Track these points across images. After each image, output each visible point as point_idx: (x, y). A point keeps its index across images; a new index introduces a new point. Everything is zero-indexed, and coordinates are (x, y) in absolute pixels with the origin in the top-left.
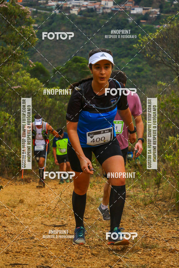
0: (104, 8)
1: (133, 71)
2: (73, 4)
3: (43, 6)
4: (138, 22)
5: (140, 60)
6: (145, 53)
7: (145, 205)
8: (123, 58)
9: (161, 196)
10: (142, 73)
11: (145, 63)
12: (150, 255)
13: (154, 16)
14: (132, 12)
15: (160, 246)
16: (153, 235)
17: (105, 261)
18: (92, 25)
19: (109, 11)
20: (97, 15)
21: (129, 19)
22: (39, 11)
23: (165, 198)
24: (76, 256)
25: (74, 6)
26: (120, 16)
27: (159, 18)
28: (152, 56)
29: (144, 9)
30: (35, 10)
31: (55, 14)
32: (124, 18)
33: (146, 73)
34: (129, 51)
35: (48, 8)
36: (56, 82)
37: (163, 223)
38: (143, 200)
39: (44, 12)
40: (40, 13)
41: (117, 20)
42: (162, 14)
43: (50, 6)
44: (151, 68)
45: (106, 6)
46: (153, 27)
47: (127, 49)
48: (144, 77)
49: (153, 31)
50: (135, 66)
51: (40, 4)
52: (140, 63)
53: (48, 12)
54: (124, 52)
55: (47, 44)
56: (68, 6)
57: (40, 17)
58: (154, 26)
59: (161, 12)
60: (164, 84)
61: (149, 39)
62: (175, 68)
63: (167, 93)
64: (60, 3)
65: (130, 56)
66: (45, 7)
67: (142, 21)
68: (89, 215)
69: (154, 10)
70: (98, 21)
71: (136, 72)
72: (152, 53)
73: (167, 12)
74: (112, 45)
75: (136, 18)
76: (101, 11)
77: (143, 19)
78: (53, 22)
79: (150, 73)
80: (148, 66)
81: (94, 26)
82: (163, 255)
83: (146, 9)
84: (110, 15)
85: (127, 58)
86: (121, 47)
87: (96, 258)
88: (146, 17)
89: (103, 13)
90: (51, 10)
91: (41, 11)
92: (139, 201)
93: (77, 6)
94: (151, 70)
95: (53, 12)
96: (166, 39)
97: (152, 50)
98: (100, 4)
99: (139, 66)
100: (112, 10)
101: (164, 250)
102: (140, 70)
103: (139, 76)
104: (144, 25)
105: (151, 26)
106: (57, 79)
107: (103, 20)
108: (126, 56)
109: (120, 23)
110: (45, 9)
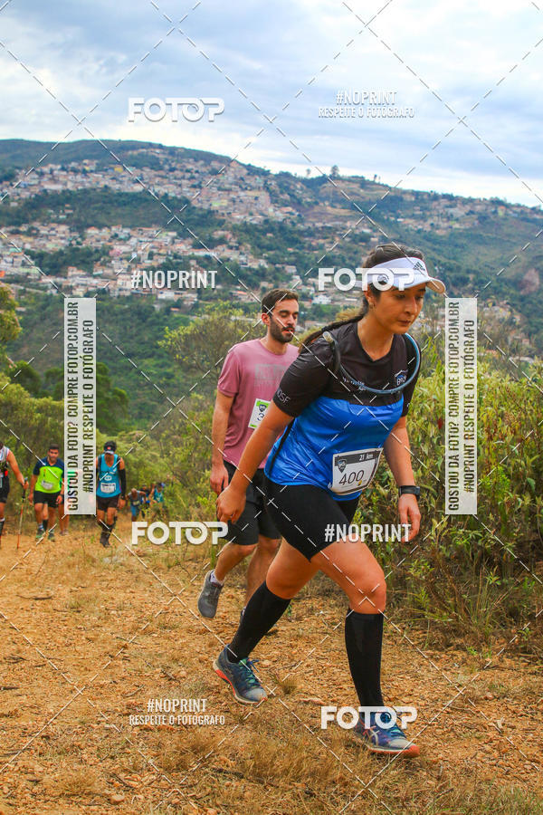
0: (120, 290)
1: (160, 377)
2: (77, 281)
3: (35, 283)
4: (168, 311)
5: (169, 362)
6: (174, 353)
7: (169, 567)
8: (146, 358)
9: (192, 554)
10: (173, 380)
11: (176, 366)
12: (168, 638)
13: (190, 303)
14: (160, 296)
15: (185, 625)
16: (176, 610)
17: (104, 648)
18: (103, 311)
19: (128, 294)
20: (111, 298)
21: (156, 306)
22: (28, 289)
23: (197, 557)
24: (64, 642)
25: (78, 285)
26: (144, 302)
27: (196, 306)
28: (183, 357)
29: (176, 293)
30: (22, 288)
31: (51, 295)
32: (147, 304)
33: (178, 380)
34: (155, 350)
35: (41, 285)
36: (50, 389)
37: (192, 592)
38: (166, 560)
39: (35, 291)
40: (29, 292)
41: (138, 306)
42: (201, 302)
43: (43, 284)
44: (185, 374)
45: (124, 287)
46: (188, 319)
47: (152, 347)
48: (174, 386)
49: (186, 323)
50: (163, 370)
51: (30, 280)
52: (169, 366)
53: (41, 292)
54: (148, 350)
55: (38, 335)
56: (70, 284)
57: (30, 299)
58: (190, 317)
59: (199, 298)
60: (200, 397)
61: (179, 335)
62: (214, 376)
63: (205, 409)
64: (58, 280)
65: (155, 357)
66: (37, 285)
67: (173, 309)
68: (88, 582)
69: (189, 295)
70: (112, 307)
71: (164, 379)
72: (183, 354)
73: (207, 300)
74: (131, 341)
75: (164, 305)
76: (116, 294)
77: (174, 307)
78: (48, 305)
79: (184, 380)
80: (180, 372)
81: (106, 312)
82: (188, 637)
83: (179, 294)
84: (128, 299)
85: (151, 360)
86: (143, 343)
87: (92, 644)
88: (178, 305)
89: (119, 297)
90: (45, 289)
91: (31, 290)
92: (160, 562)
93: (82, 285)
94: (184, 377)
95: (49, 292)
96: (204, 336)
97: (184, 350)
98: (116, 284)
99: (169, 370)
100: (133, 293)
101: (189, 631)
102: (169, 376)
103: (168, 385)
104: (176, 315)
105: (186, 316)
106: (51, 386)
107: (118, 306)
108: (150, 356)
109: (142, 311)
110: (37, 287)
